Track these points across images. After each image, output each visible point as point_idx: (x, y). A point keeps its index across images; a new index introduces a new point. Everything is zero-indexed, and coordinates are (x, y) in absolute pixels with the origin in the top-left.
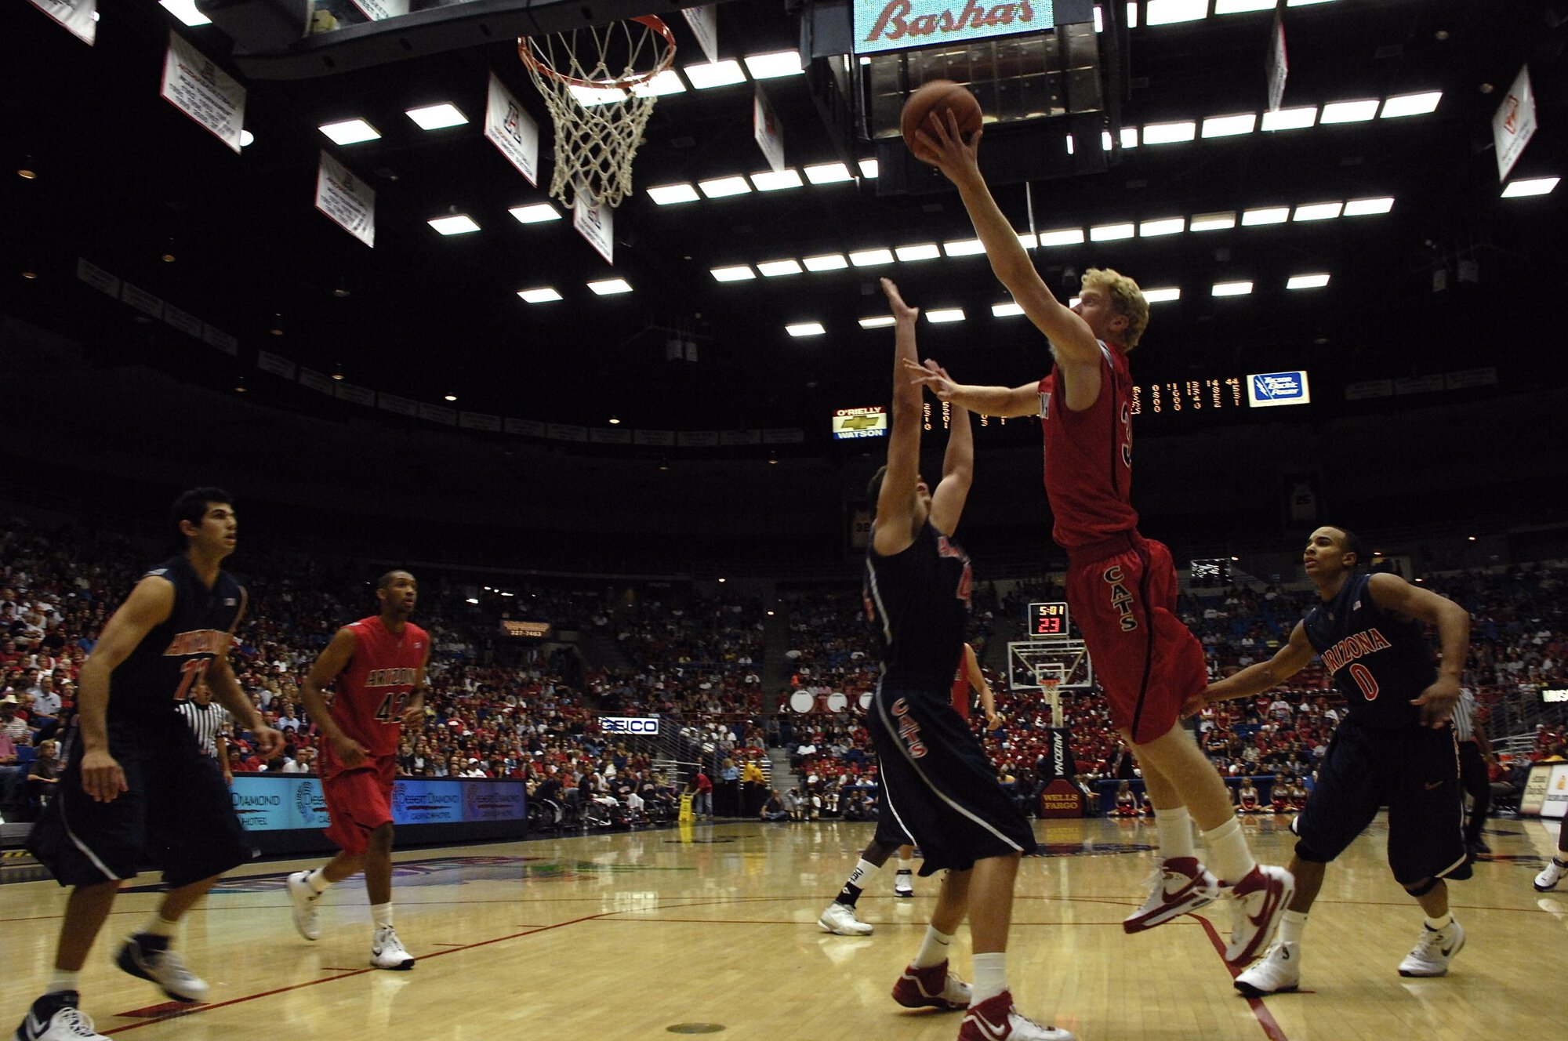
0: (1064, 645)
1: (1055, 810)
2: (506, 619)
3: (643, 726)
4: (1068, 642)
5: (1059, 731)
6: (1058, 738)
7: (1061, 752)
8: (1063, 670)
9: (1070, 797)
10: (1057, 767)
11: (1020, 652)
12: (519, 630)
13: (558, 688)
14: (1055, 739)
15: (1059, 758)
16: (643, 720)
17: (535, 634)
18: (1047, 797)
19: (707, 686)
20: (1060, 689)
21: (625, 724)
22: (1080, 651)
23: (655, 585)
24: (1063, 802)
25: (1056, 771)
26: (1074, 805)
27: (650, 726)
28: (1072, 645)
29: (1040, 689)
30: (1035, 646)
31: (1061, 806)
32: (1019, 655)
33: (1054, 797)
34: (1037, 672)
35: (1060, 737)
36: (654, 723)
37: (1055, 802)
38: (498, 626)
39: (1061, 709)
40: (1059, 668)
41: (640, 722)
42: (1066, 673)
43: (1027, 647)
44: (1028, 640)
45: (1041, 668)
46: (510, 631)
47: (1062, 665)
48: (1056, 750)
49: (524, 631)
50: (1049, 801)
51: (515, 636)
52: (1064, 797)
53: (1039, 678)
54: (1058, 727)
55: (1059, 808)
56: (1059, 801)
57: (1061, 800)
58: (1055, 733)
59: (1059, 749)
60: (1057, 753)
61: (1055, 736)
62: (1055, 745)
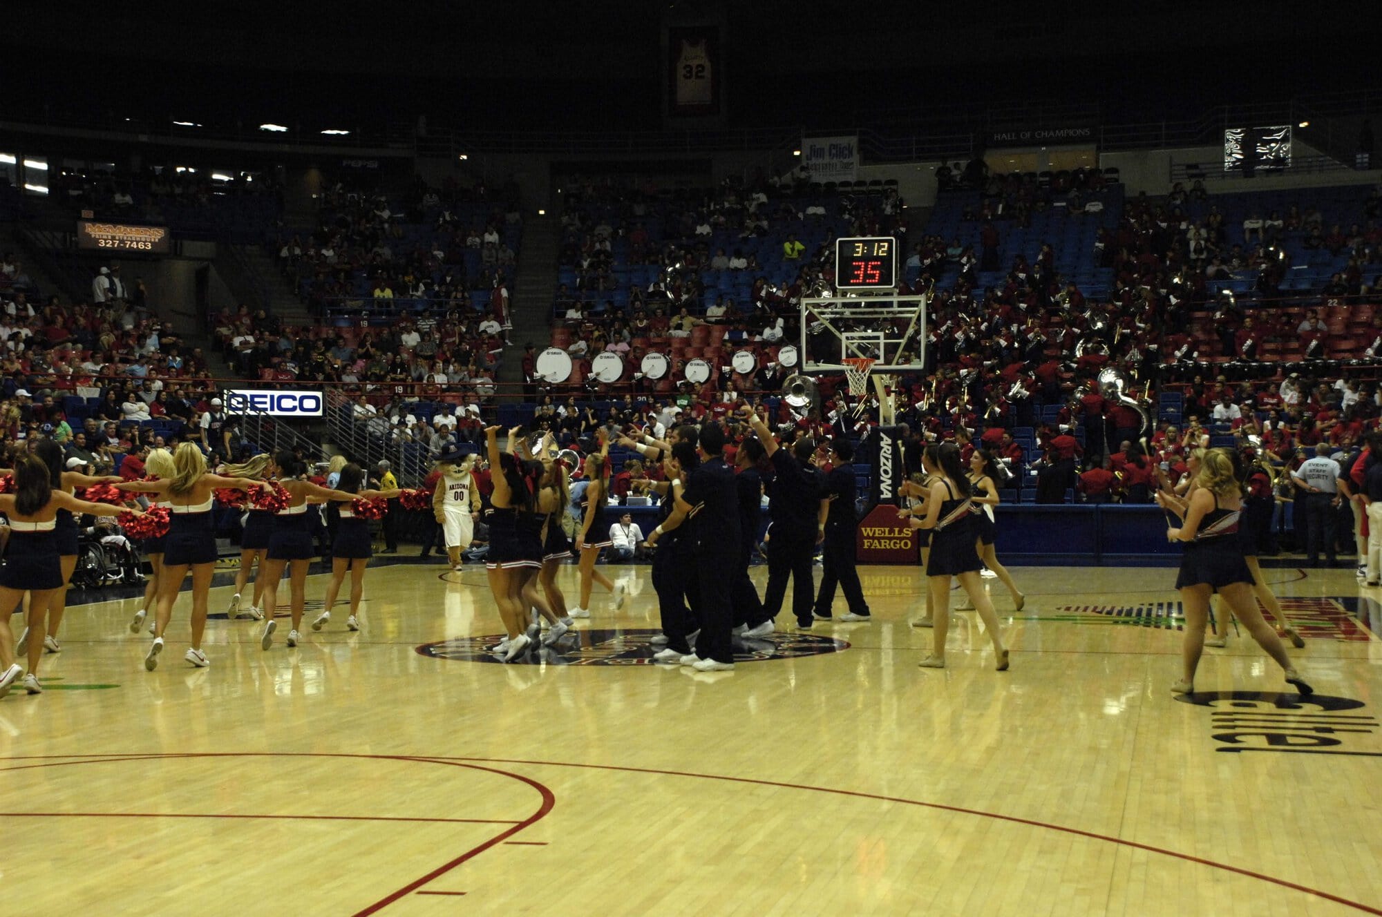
0: (890, 304)
1: (876, 550)
2: (88, 220)
3: (296, 403)
5: (889, 432)
6: (886, 442)
7: (889, 464)
8: (882, 341)
9: (900, 532)
10: (883, 486)
11: (821, 314)
12: (113, 238)
13: (164, 340)
14: (882, 444)
15: (886, 472)
16: (298, 394)
17: (141, 246)
18: (867, 531)
19: (412, 339)
20: (875, 372)
21: (268, 400)
22: (914, 312)
23: (353, 164)
24: (890, 539)
25: (882, 493)
26: (906, 544)
27: (309, 404)
28: (901, 304)
29: (845, 371)
31: (885, 545)
33: (877, 531)
34: (844, 344)
35: (890, 441)
36: (316, 398)
37: (879, 539)
38: (74, 231)
40: (878, 338)
41: (294, 398)
45: (848, 338)
46: (97, 241)
47: (882, 334)
48: (882, 460)
49: (122, 241)
50: (868, 538)
51: (105, 250)
52: (891, 531)
53: (845, 354)
54: (888, 426)
55: (883, 547)
56: (884, 538)
57: (887, 535)
58: (882, 435)
59: (887, 459)
60: (885, 464)
61: (882, 439)
62: (882, 453)
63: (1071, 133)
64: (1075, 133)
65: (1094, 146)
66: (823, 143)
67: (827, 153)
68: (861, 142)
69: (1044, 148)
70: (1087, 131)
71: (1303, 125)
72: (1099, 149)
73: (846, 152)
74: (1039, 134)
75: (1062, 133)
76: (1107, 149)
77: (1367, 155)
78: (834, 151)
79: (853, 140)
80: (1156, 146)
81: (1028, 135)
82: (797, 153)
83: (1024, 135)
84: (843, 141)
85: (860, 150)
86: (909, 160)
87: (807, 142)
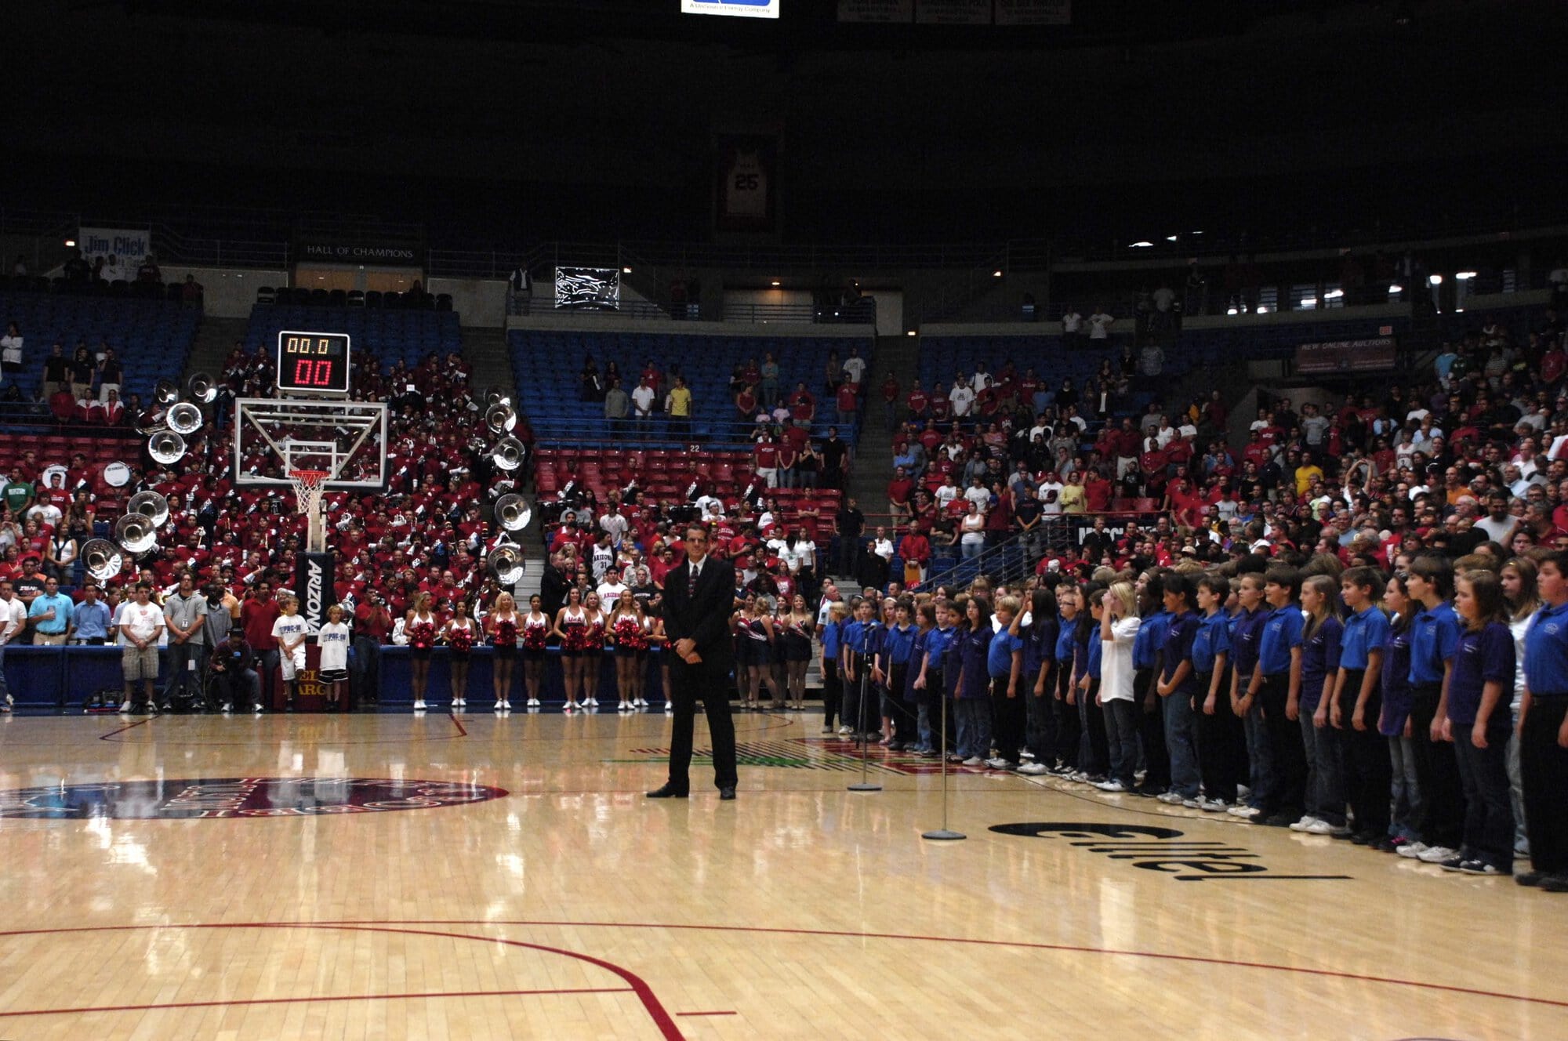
0: (341, 411)
4: (348, 405)
5: (318, 560)
6: (315, 572)
7: (318, 596)
8: (334, 454)
11: (257, 417)
14: (310, 573)
15: (314, 606)
20: (327, 487)
22: (370, 422)
28: (353, 412)
29: (290, 486)
30: (284, 409)
31: (310, 690)
32: (255, 422)
34: (286, 454)
35: (319, 570)
39: (323, 520)
40: (330, 450)
42: (339, 458)
43: (272, 408)
44: (272, 396)
45: (292, 447)
47: (333, 445)
48: (310, 592)
53: (287, 467)
54: (316, 552)
55: (307, 693)
56: (310, 682)
57: (312, 679)
58: (310, 562)
59: (316, 590)
60: (312, 597)
61: (310, 567)
62: (310, 583)
63: (392, 253)
64: (397, 254)
65: (420, 270)
66: (106, 234)
67: (111, 244)
68: (153, 238)
69: (362, 267)
70: (409, 254)
71: (627, 270)
72: (426, 273)
73: (136, 248)
74: (358, 252)
75: (382, 253)
76: (435, 274)
77: (696, 306)
78: (120, 246)
79: (144, 236)
80: (486, 276)
81: (346, 251)
82: (71, 244)
83: (341, 251)
84: (133, 235)
85: (152, 247)
86: (212, 264)
87: (85, 233)
